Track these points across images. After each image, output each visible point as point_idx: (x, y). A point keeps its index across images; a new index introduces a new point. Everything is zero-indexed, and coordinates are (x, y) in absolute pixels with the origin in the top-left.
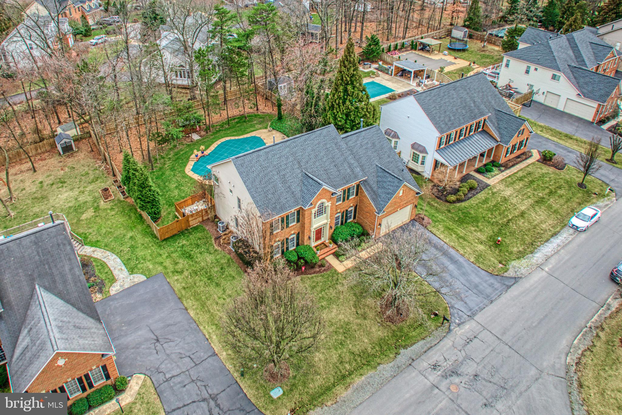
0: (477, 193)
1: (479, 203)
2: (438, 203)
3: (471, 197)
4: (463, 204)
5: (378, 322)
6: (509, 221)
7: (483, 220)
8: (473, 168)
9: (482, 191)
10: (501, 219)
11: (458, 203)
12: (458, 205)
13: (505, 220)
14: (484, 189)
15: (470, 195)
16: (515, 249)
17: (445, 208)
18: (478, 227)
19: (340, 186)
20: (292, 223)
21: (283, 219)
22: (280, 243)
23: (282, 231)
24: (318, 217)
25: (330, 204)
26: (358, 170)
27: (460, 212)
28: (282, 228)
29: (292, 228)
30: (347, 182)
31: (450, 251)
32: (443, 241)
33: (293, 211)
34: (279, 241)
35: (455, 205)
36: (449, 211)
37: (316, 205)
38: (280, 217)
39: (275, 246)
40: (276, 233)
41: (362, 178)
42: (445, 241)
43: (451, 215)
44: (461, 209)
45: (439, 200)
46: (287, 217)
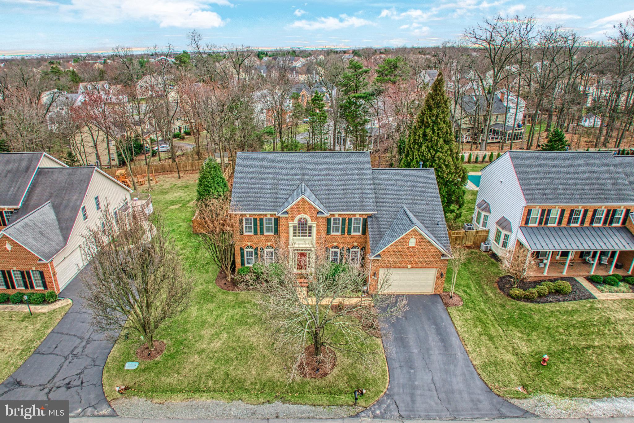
0: (564, 300)
1: (558, 311)
2: (495, 294)
3: (551, 302)
4: (530, 305)
5: (286, 365)
6: (588, 347)
7: (545, 331)
8: (586, 274)
9: (575, 300)
10: (577, 340)
11: (525, 301)
12: (522, 303)
13: (584, 343)
14: (581, 299)
15: (550, 299)
16: (569, 383)
17: (500, 301)
18: (528, 335)
19: (336, 210)
20: (269, 232)
21: (255, 220)
22: (253, 250)
23: (255, 236)
24: (299, 236)
25: (315, 225)
26: (370, 202)
27: (518, 311)
28: (256, 233)
29: (268, 238)
30: (348, 209)
31: (455, 340)
32: (456, 328)
33: (269, 216)
34: (252, 248)
35: (518, 302)
36: (502, 306)
37: (295, 217)
38: (252, 216)
39: (247, 252)
40: (248, 236)
41: (370, 211)
42: (459, 329)
43: (501, 311)
44: (522, 309)
45: (499, 291)
46: (261, 220)
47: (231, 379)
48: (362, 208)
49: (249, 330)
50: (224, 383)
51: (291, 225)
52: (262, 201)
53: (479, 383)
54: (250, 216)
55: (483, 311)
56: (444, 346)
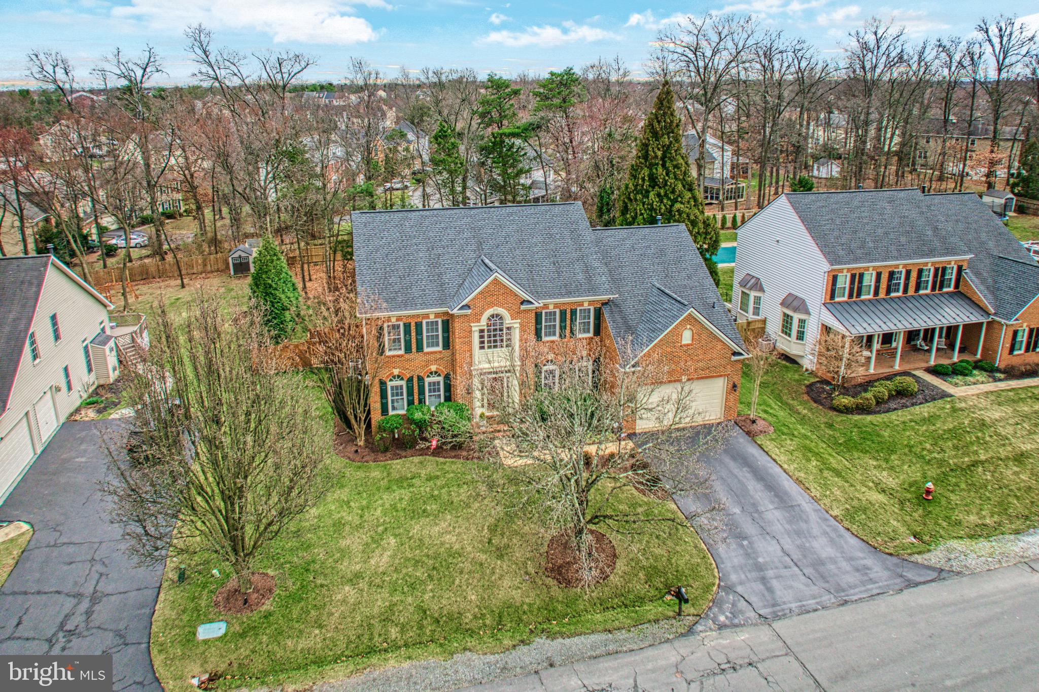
0: (913, 405)
1: (911, 421)
2: (810, 410)
3: (895, 409)
4: (869, 418)
6: (975, 464)
7: (906, 450)
8: (925, 365)
9: (927, 401)
10: (955, 456)
11: (859, 414)
12: (857, 417)
13: (966, 459)
14: (935, 399)
15: (892, 405)
16: (973, 518)
17: (823, 420)
18: (887, 461)
19: (551, 296)
20: (433, 346)
21: (407, 326)
22: (403, 383)
23: (407, 356)
24: (489, 347)
25: (518, 325)
26: (603, 279)
27: (855, 430)
28: (408, 349)
29: (432, 357)
30: (569, 294)
31: (788, 485)
32: (781, 466)
33: (432, 317)
34: (402, 379)
35: (850, 416)
36: (830, 426)
37: (482, 314)
38: (401, 320)
39: (392, 388)
40: (394, 356)
41: (606, 294)
42: (785, 466)
43: (831, 433)
44: (860, 425)
45: (815, 405)
46: (419, 326)
47: (432, 617)
48: (593, 290)
49: (437, 524)
50: (421, 627)
51: (476, 328)
52: (416, 292)
53: (853, 541)
54: (398, 320)
55: (806, 437)
56: (777, 496)
